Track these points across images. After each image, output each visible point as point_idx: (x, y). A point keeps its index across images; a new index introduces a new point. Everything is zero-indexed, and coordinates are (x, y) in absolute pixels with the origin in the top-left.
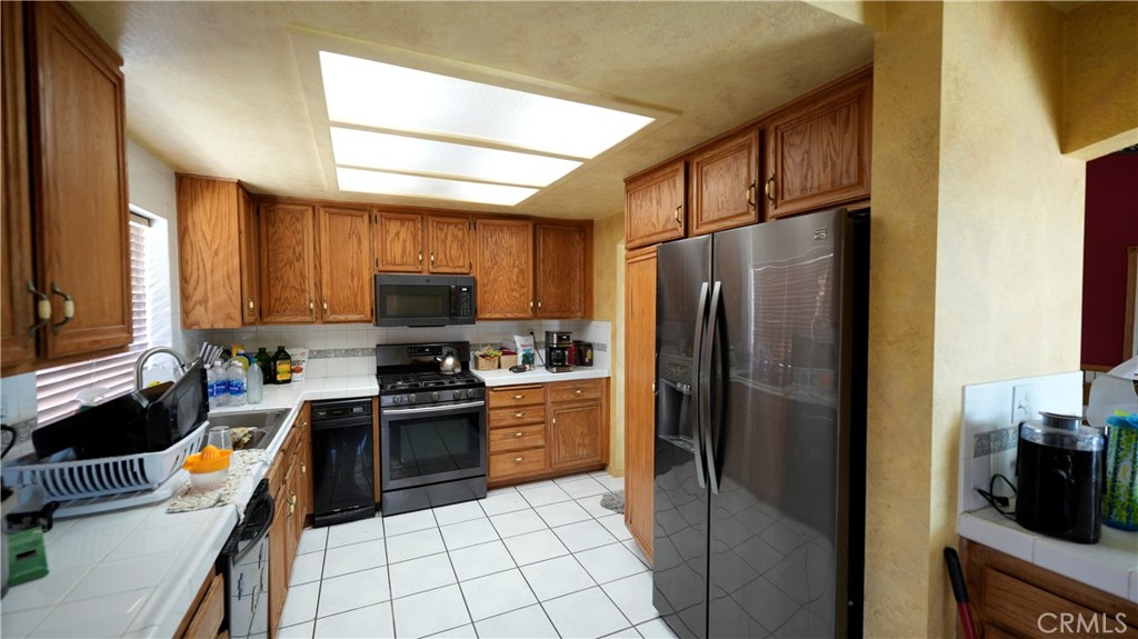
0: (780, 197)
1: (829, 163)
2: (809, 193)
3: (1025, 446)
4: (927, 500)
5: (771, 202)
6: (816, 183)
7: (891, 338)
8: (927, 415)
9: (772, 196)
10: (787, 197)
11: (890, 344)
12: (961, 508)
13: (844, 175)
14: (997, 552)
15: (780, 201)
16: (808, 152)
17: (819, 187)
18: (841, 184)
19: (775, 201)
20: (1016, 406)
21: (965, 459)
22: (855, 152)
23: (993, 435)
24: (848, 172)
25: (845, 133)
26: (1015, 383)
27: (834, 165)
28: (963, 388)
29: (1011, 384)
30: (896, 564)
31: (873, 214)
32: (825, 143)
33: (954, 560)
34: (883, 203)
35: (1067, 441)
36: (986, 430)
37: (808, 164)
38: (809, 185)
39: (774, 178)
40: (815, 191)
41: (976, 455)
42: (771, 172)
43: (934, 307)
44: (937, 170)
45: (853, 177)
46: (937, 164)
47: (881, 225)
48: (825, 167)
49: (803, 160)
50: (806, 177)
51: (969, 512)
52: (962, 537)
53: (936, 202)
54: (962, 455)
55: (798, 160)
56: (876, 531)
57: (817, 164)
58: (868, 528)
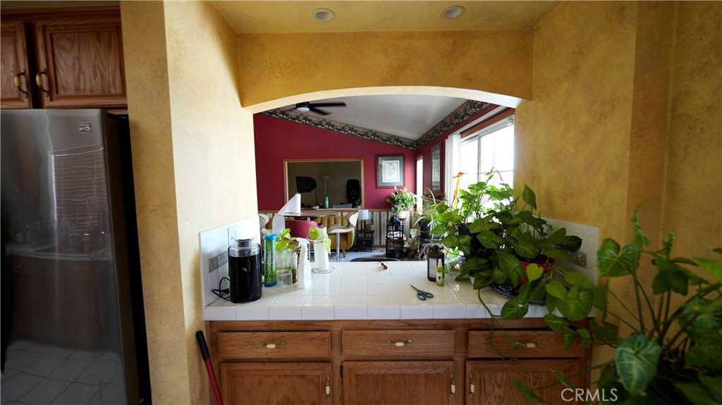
0: (54, 90)
1: (98, 72)
2: (83, 93)
3: (232, 260)
4: (182, 309)
5: (45, 94)
6: (88, 87)
7: (151, 208)
8: (177, 256)
9: (46, 88)
10: (62, 93)
11: (151, 211)
12: (204, 305)
13: (112, 86)
14: (222, 322)
15: (55, 95)
16: (78, 58)
17: (91, 90)
18: (110, 92)
19: (50, 93)
20: (230, 238)
21: (204, 276)
22: (118, 71)
23: (219, 257)
24: (114, 83)
25: (109, 52)
26: (228, 226)
27: (102, 76)
28: (199, 234)
29: (227, 227)
30: (168, 357)
31: (131, 118)
32: (93, 56)
33: (201, 338)
34: (136, 112)
35: (247, 253)
36: (215, 255)
37: (80, 69)
38: (82, 87)
39: (47, 72)
40: (88, 93)
41: (210, 271)
42: (43, 65)
43: (174, 186)
44: (168, 95)
45: (118, 89)
46: (168, 91)
47: (137, 127)
48: (95, 75)
49: (74, 64)
50: (79, 79)
51: (209, 305)
52: (206, 321)
53: (170, 117)
54: (202, 274)
55: (70, 62)
56: (154, 342)
57: (88, 71)
58: (149, 342)
